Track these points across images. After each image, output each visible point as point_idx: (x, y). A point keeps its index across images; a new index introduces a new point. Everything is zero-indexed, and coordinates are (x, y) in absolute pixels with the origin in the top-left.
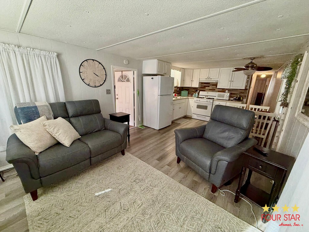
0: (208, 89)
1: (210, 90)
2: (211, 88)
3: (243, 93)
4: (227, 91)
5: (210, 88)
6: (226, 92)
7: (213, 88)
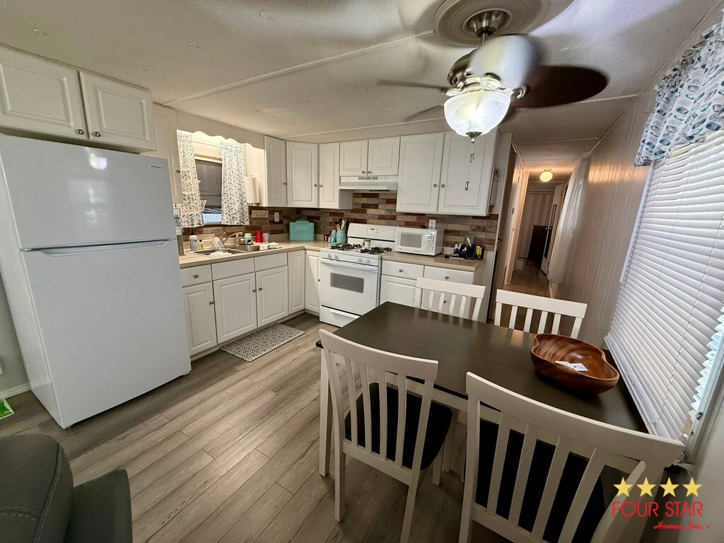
0: (373, 217)
1: (381, 218)
2: (383, 212)
3: (484, 230)
4: (432, 223)
5: (381, 211)
6: (430, 225)
7: (388, 210)
